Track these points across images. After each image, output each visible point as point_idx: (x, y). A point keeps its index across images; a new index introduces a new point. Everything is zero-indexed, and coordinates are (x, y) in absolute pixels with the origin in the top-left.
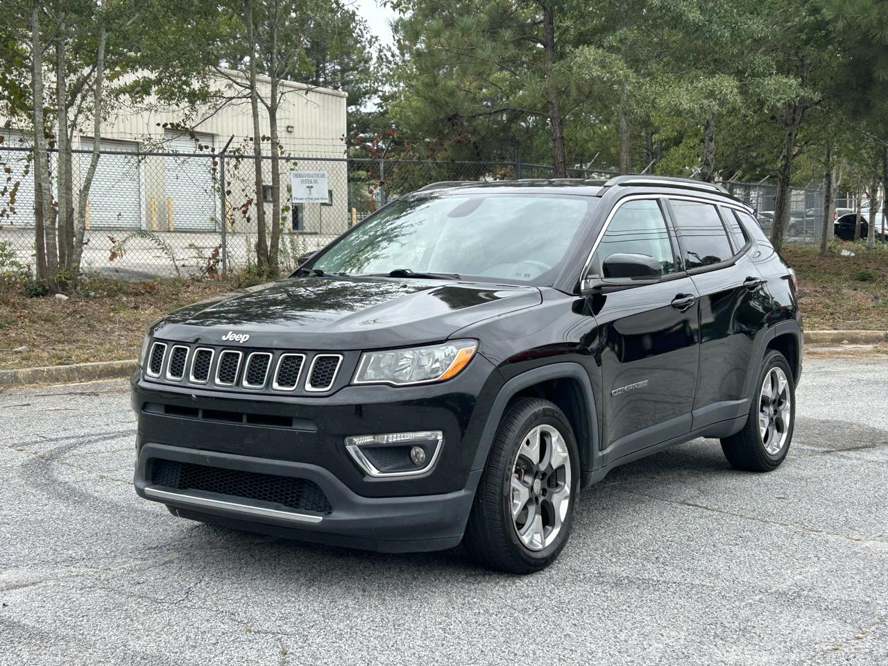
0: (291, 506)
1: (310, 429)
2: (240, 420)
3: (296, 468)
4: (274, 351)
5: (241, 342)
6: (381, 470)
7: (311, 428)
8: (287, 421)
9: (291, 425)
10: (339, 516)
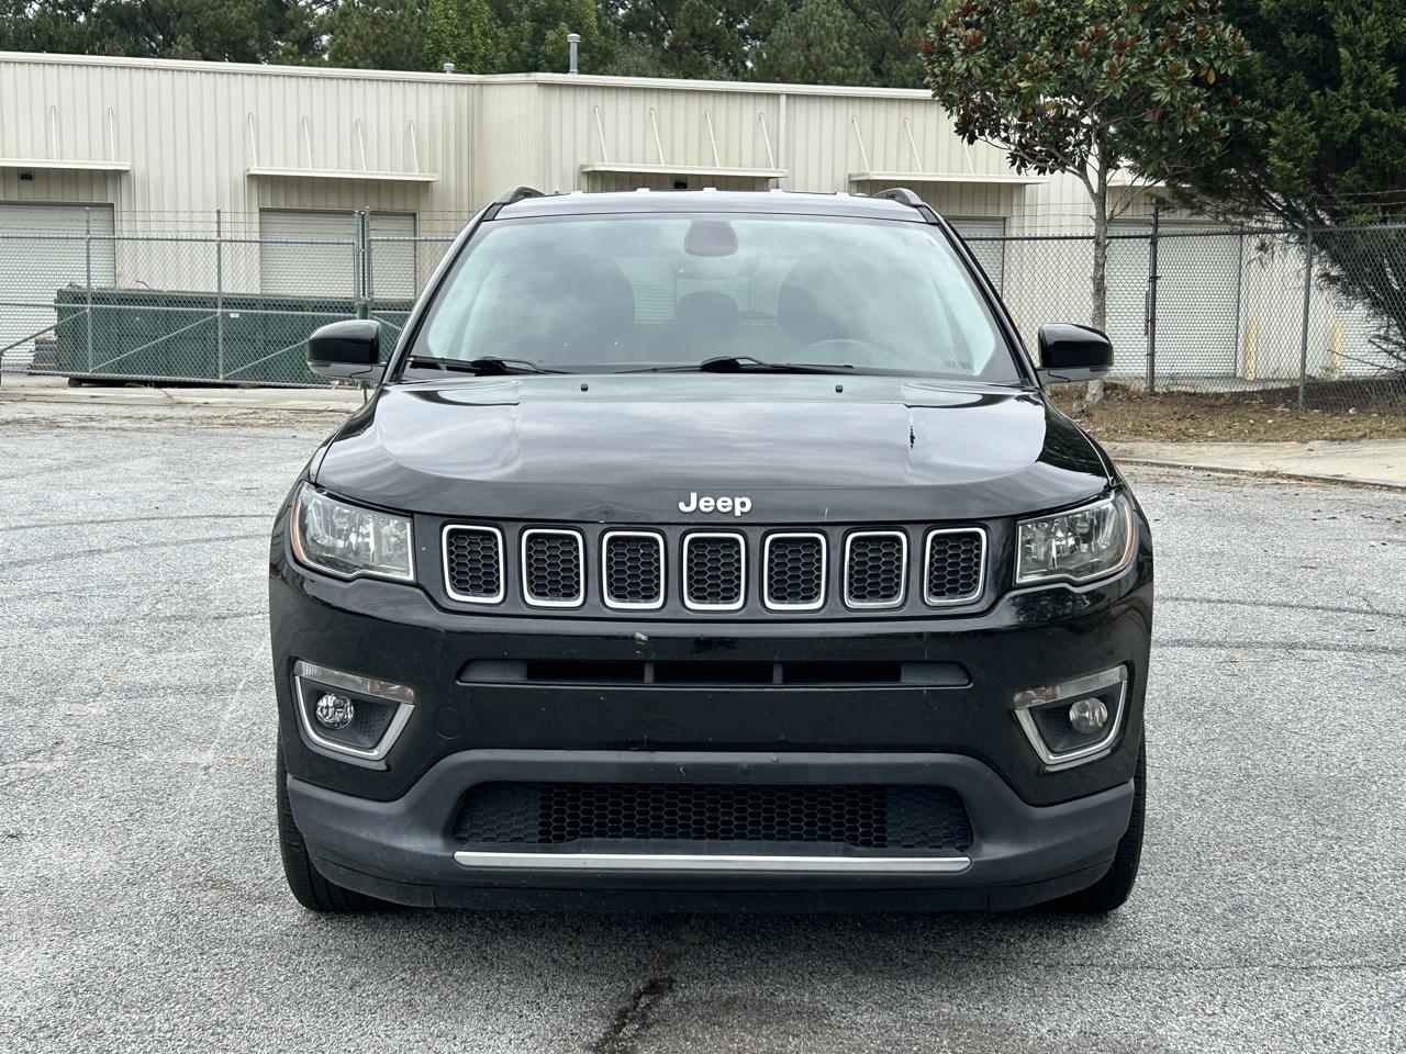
0: (867, 844)
1: (948, 683)
2: (768, 679)
3: (920, 766)
4: (826, 529)
5: (738, 513)
6: (1057, 750)
7: (950, 681)
8: (890, 672)
9: (896, 678)
10: (994, 851)
